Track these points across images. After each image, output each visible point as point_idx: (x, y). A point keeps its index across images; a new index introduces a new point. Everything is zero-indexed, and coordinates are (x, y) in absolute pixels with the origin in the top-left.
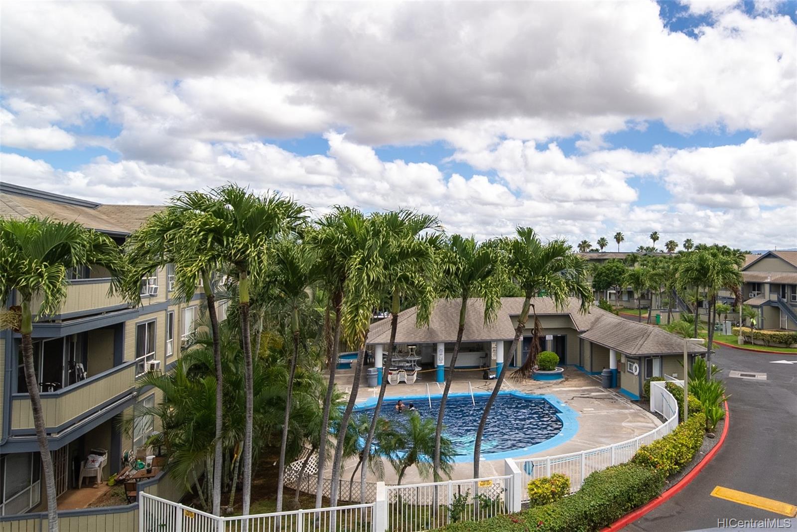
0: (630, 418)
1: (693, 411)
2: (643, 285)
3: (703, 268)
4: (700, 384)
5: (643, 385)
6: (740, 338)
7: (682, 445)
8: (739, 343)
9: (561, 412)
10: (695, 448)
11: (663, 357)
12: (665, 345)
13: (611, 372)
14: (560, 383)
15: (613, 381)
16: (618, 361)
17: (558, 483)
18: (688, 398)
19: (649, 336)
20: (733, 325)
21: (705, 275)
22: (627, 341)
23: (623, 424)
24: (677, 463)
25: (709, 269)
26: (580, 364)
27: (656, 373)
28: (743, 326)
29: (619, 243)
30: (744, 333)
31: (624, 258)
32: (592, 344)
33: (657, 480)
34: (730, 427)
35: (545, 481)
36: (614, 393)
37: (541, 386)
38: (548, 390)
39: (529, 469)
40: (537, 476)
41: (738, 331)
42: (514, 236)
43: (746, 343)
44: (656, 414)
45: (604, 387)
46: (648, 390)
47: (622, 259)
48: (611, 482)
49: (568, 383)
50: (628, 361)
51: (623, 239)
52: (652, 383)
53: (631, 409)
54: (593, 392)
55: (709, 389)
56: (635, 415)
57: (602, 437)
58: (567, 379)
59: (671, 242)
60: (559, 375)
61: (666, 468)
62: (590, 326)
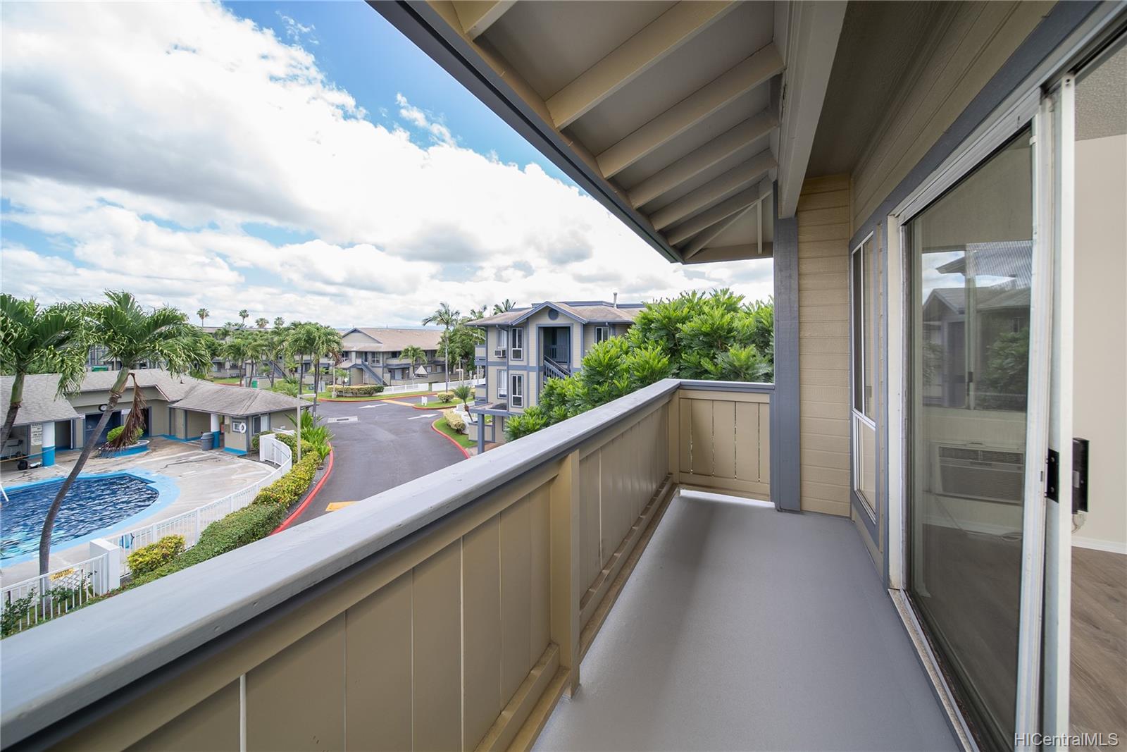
0: (239, 471)
1: (305, 452)
2: (244, 355)
3: (310, 338)
4: (309, 431)
5: (251, 440)
6: (334, 394)
7: (300, 478)
8: (333, 397)
9: (153, 482)
10: (310, 479)
11: (270, 414)
12: (274, 404)
13: (213, 435)
14: (146, 455)
15: (216, 442)
16: (222, 423)
17: (170, 544)
18: (301, 443)
19: (256, 398)
20: (326, 384)
21: (312, 344)
22: (232, 404)
23: (233, 477)
24: (296, 494)
25: (315, 339)
26: (170, 433)
27: (264, 427)
28: (336, 383)
29: (203, 318)
30: (336, 389)
31: (214, 332)
32: (187, 412)
33: (280, 511)
34: (334, 459)
35: (152, 548)
36: (218, 453)
37: (118, 463)
38: (130, 464)
39: (127, 542)
40: (139, 545)
41: (332, 388)
42: (106, 302)
43: (338, 396)
44: (266, 462)
45: (203, 450)
46: (257, 444)
47: (211, 334)
48: (234, 526)
49: (157, 453)
50: (233, 422)
51: (207, 315)
52: (261, 437)
53: (239, 463)
54: (191, 456)
55: (317, 433)
56: (244, 468)
57: (209, 493)
58: (154, 450)
59: (262, 320)
60: (144, 448)
61: (287, 501)
62: (183, 395)
